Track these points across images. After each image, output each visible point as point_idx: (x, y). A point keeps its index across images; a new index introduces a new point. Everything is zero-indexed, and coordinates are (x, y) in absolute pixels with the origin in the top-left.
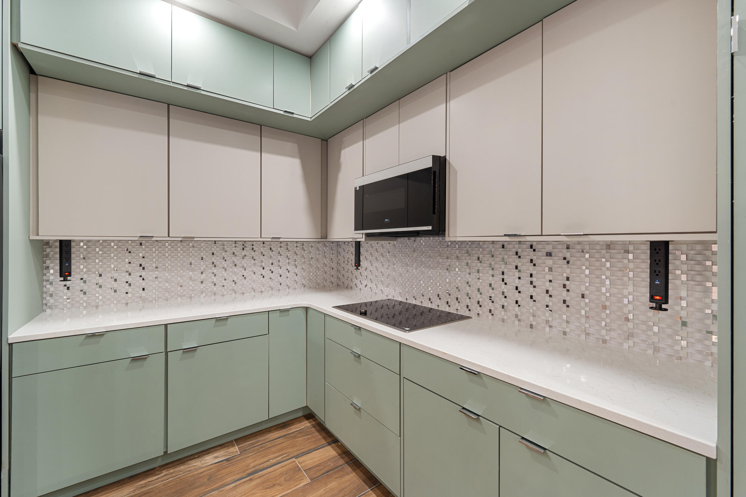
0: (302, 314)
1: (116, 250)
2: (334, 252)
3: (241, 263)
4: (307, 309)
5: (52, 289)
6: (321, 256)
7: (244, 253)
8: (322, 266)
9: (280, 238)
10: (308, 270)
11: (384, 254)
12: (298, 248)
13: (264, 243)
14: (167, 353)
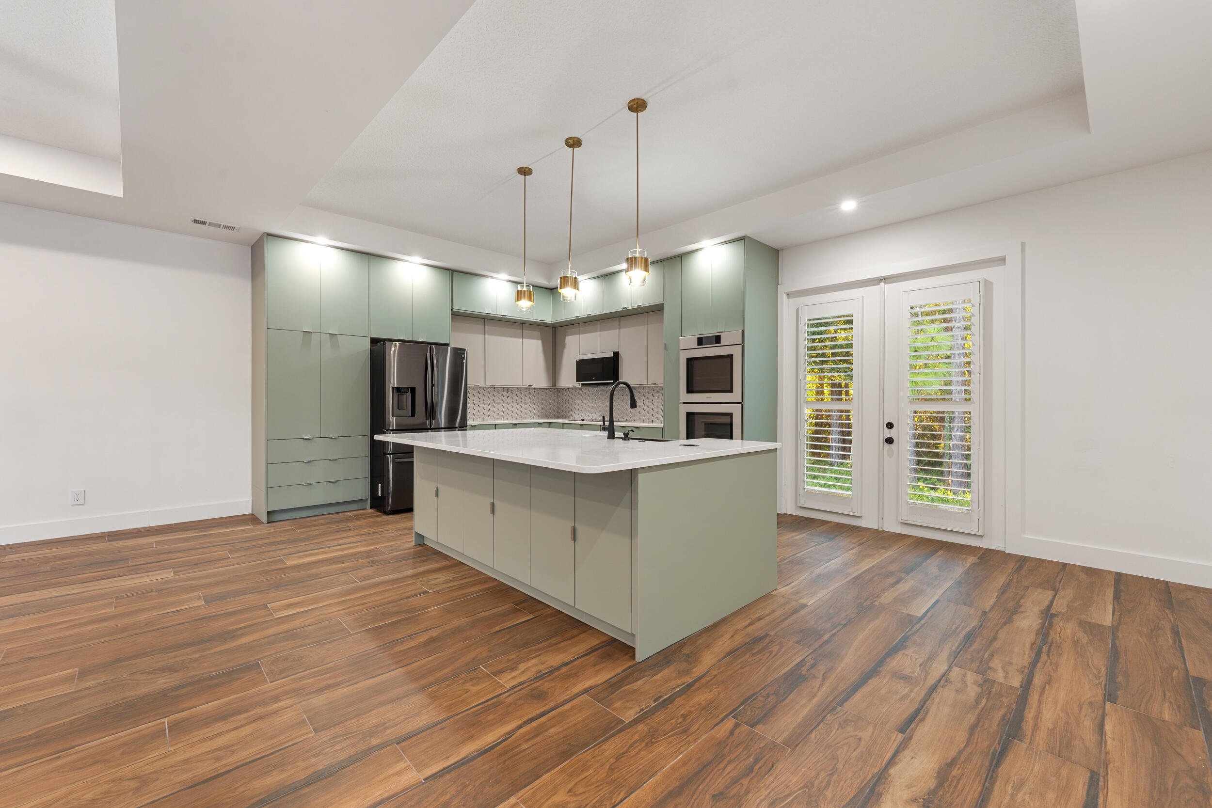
2: (556, 394)
11: (590, 395)
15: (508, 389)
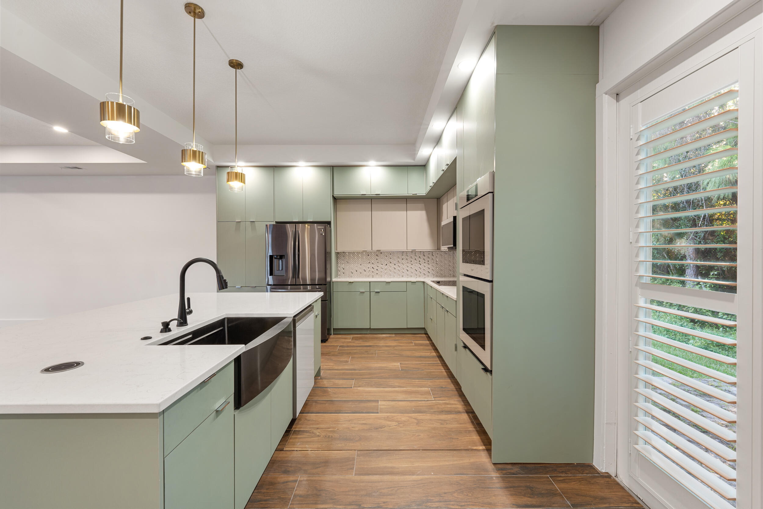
0: (422, 284)
1: (356, 255)
2: (451, 257)
3: (401, 262)
4: (424, 282)
5: (339, 269)
6: (443, 259)
7: (403, 257)
8: (444, 264)
9: (415, 250)
10: (435, 266)
12: (430, 255)
13: (412, 252)
14: (370, 292)
15: (391, 253)
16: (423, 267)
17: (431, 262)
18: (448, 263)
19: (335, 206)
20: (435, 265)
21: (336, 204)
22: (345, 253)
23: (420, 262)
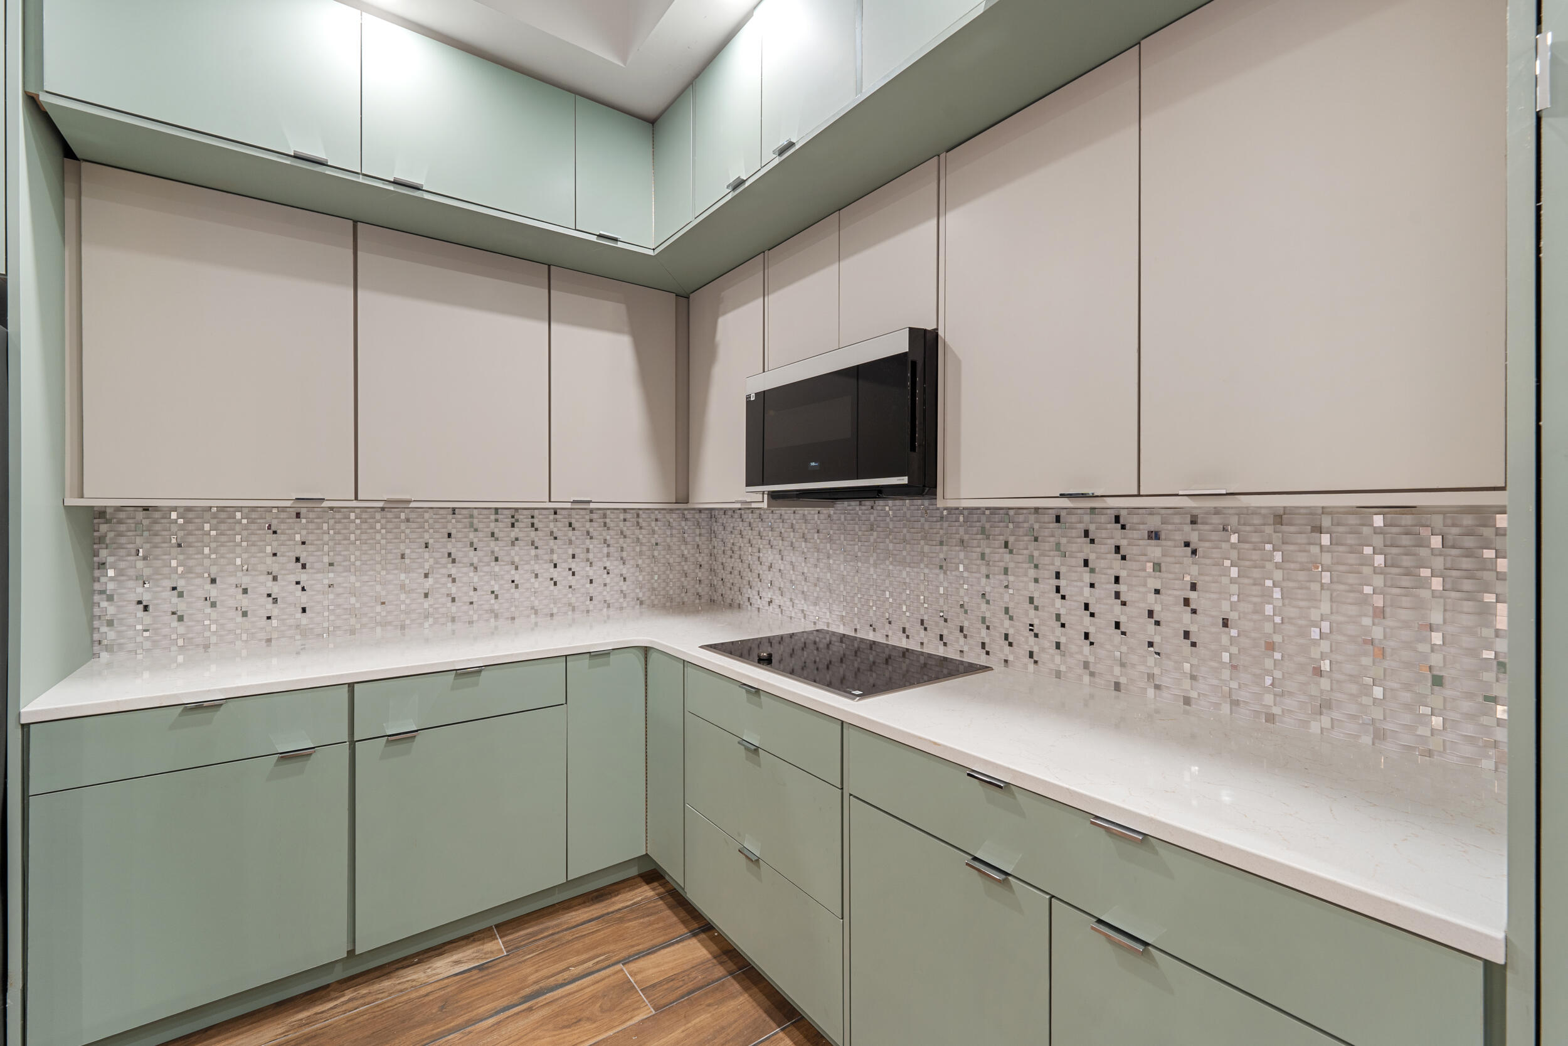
0: (637, 661)
1: (245, 528)
2: (703, 531)
3: (509, 554)
4: (646, 650)
5: (112, 610)
6: (675, 540)
7: (514, 533)
8: (678, 560)
9: (589, 502)
10: (648, 569)
11: (809, 536)
12: (627, 523)
14: (353, 744)
16: (601, 576)
17: (632, 554)
18: (693, 555)
19: (70, 203)
20: (649, 565)
21: (70, 186)
22: (157, 515)
23: (591, 556)
